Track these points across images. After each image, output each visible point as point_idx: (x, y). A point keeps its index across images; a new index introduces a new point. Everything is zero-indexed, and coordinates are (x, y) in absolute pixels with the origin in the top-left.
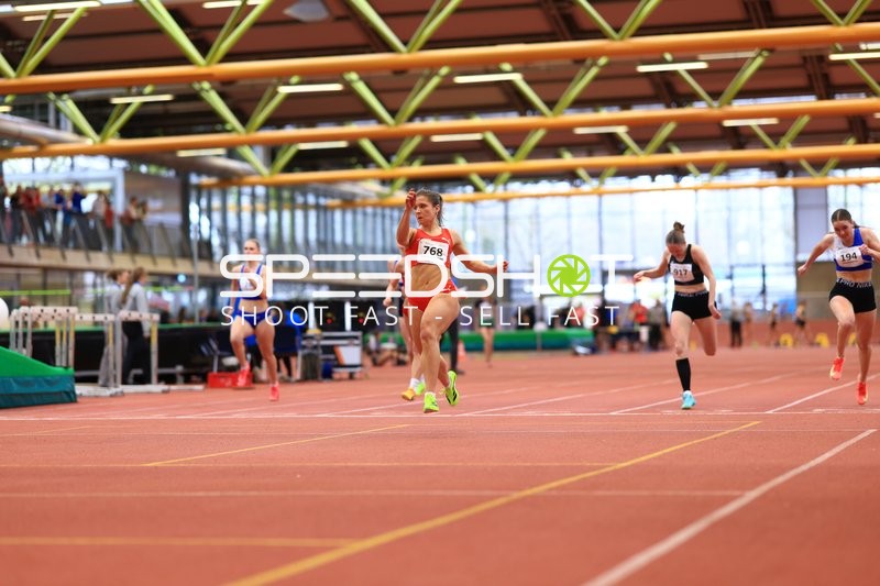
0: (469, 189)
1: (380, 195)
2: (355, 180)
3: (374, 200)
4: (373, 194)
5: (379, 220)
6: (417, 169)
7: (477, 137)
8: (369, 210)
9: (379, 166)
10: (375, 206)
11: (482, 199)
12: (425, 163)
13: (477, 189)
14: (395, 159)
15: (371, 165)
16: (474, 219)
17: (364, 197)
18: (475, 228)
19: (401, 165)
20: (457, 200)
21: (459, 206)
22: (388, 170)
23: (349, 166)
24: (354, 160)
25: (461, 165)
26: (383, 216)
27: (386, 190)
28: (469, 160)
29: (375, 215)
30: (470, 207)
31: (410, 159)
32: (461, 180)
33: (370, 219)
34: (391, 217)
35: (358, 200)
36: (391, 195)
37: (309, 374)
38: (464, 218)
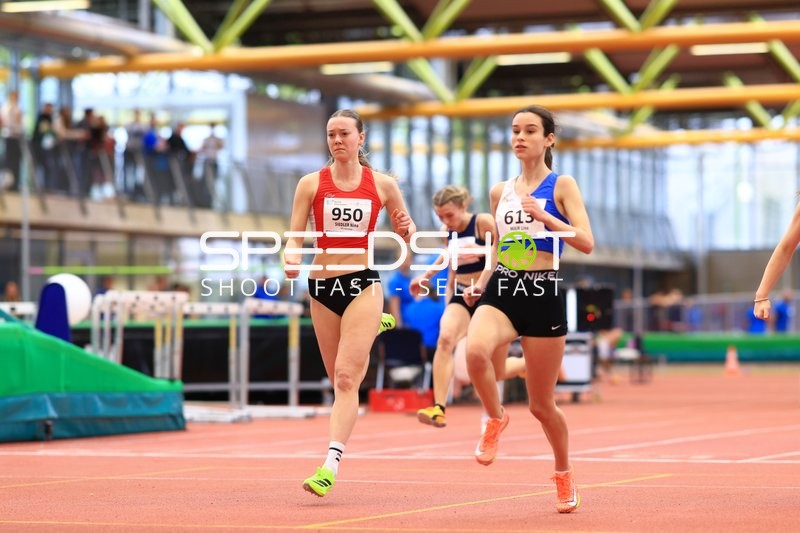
0: (745, 123)
1: (615, 132)
2: (578, 110)
3: (606, 138)
4: (603, 131)
5: (611, 168)
6: (670, 94)
7: (759, 48)
8: (598, 153)
9: (613, 89)
10: (605, 147)
11: (763, 138)
12: (681, 85)
13: (756, 124)
14: (637, 79)
15: (603, 87)
16: (752, 167)
17: (591, 135)
18: (752, 181)
19: (647, 88)
20: (728, 140)
21: (730, 149)
22: (626, 95)
23: (570, 89)
24: (576, 80)
25: (734, 89)
26: (618, 162)
27: (623, 124)
28: (746, 82)
29: (605, 160)
30: (745, 150)
31: (660, 80)
32: (735, 109)
33: (598, 167)
34: (630, 164)
35: (582, 139)
36: (630, 131)
37: (514, 394)
38: (737, 166)
